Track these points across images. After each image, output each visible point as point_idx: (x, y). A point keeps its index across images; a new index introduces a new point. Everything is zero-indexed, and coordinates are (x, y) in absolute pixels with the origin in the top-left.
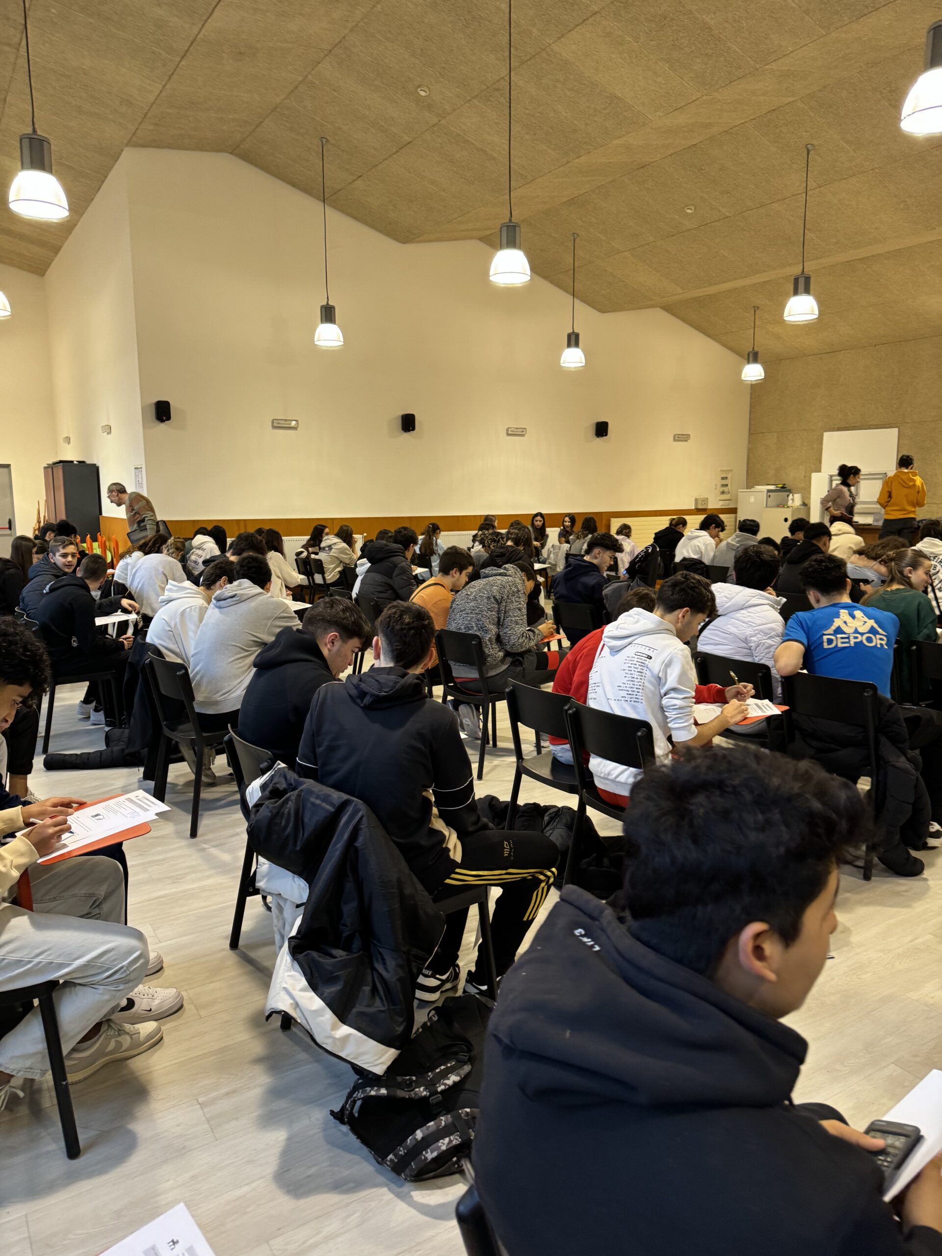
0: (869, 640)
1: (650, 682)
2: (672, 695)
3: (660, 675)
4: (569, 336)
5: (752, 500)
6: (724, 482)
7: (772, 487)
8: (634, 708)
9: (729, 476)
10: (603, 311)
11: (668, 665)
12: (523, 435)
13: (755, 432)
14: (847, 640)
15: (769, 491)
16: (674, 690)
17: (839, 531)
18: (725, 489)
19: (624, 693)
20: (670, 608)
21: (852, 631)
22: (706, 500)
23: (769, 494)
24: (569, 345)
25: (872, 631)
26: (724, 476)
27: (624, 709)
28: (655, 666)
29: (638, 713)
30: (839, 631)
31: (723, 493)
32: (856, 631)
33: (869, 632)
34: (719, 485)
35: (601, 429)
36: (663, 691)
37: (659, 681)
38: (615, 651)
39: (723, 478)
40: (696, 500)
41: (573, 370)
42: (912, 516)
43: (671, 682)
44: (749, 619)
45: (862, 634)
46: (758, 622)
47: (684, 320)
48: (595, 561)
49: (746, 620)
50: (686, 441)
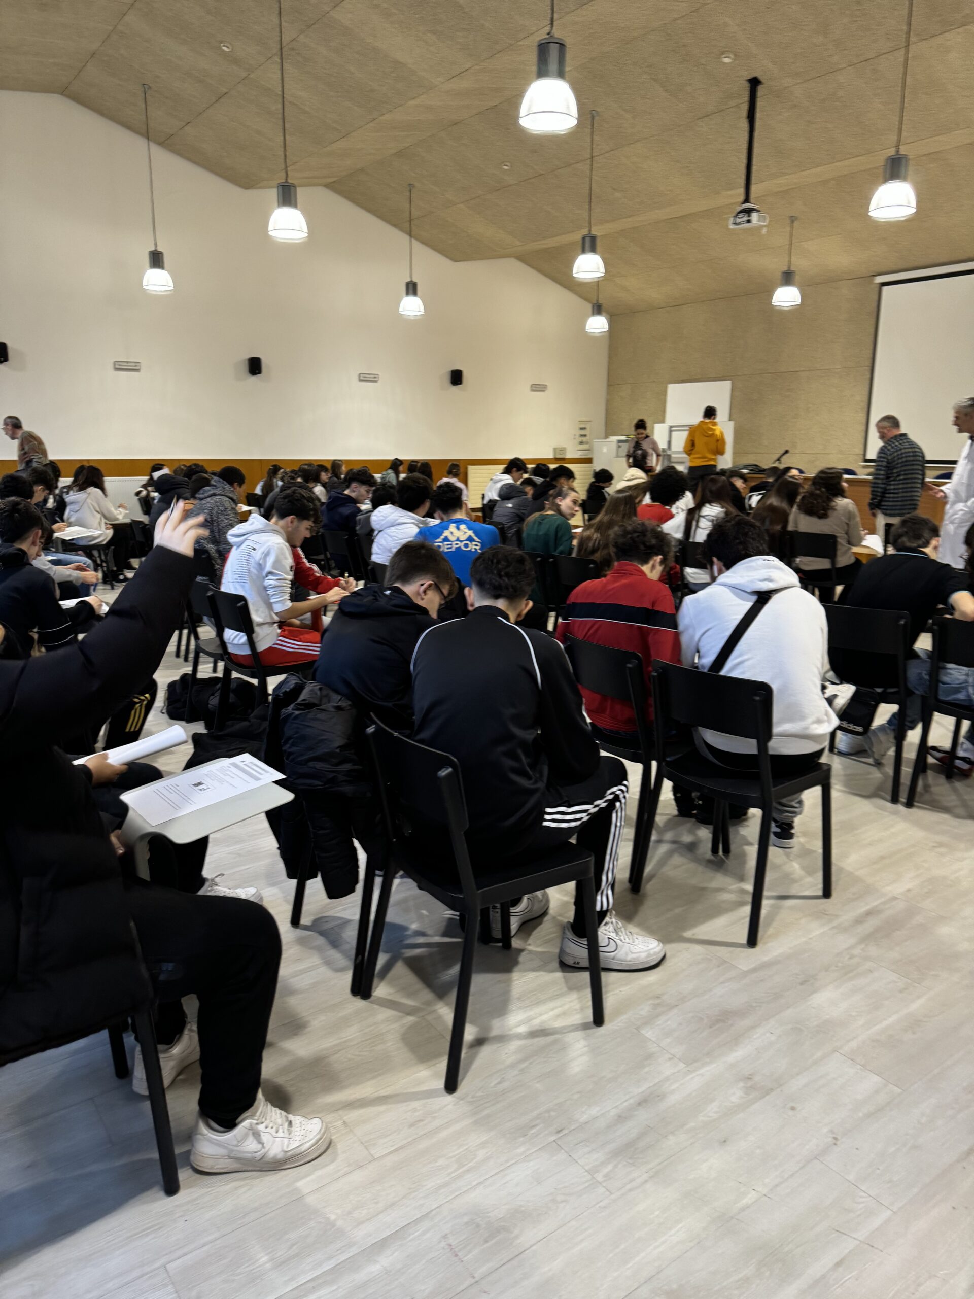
0: (466, 546)
1: (254, 567)
2: (270, 577)
3: (261, 562)
4: (408, 284)
5: (605, 450)
6: (583, 432)
7: (623, 438)
8: (243, 587)
9: (588, 426)
10: (455, 260)
11: (267, 554)
12: (376, 381)
13: (612, 384)
14: (450, 546)
15: (620, 441)
16: (270, 573)
18: (584, 439)
19: (236, 577)
21: (454, 539)
22: (563, 450)
23: (620, 444)
24: (408, 293)
25: (470, 539)
26: (583, 426)
27: (236, 588)
28: (257, 555)
30: (446, 539)
31: (581, 443)
32: (458, 540)
33: (466, 540)
34: (577, 437)
35: (456, 378)
36: (264, 574)
37: (260, 567)
39: (582, 429)
40: (555, 449)
41: (412, 318)
42: (712, 463)
43: (268, 568)
45: (461, 541)
47: (539, 270)
48: (353, 495)
50: (543, 391)
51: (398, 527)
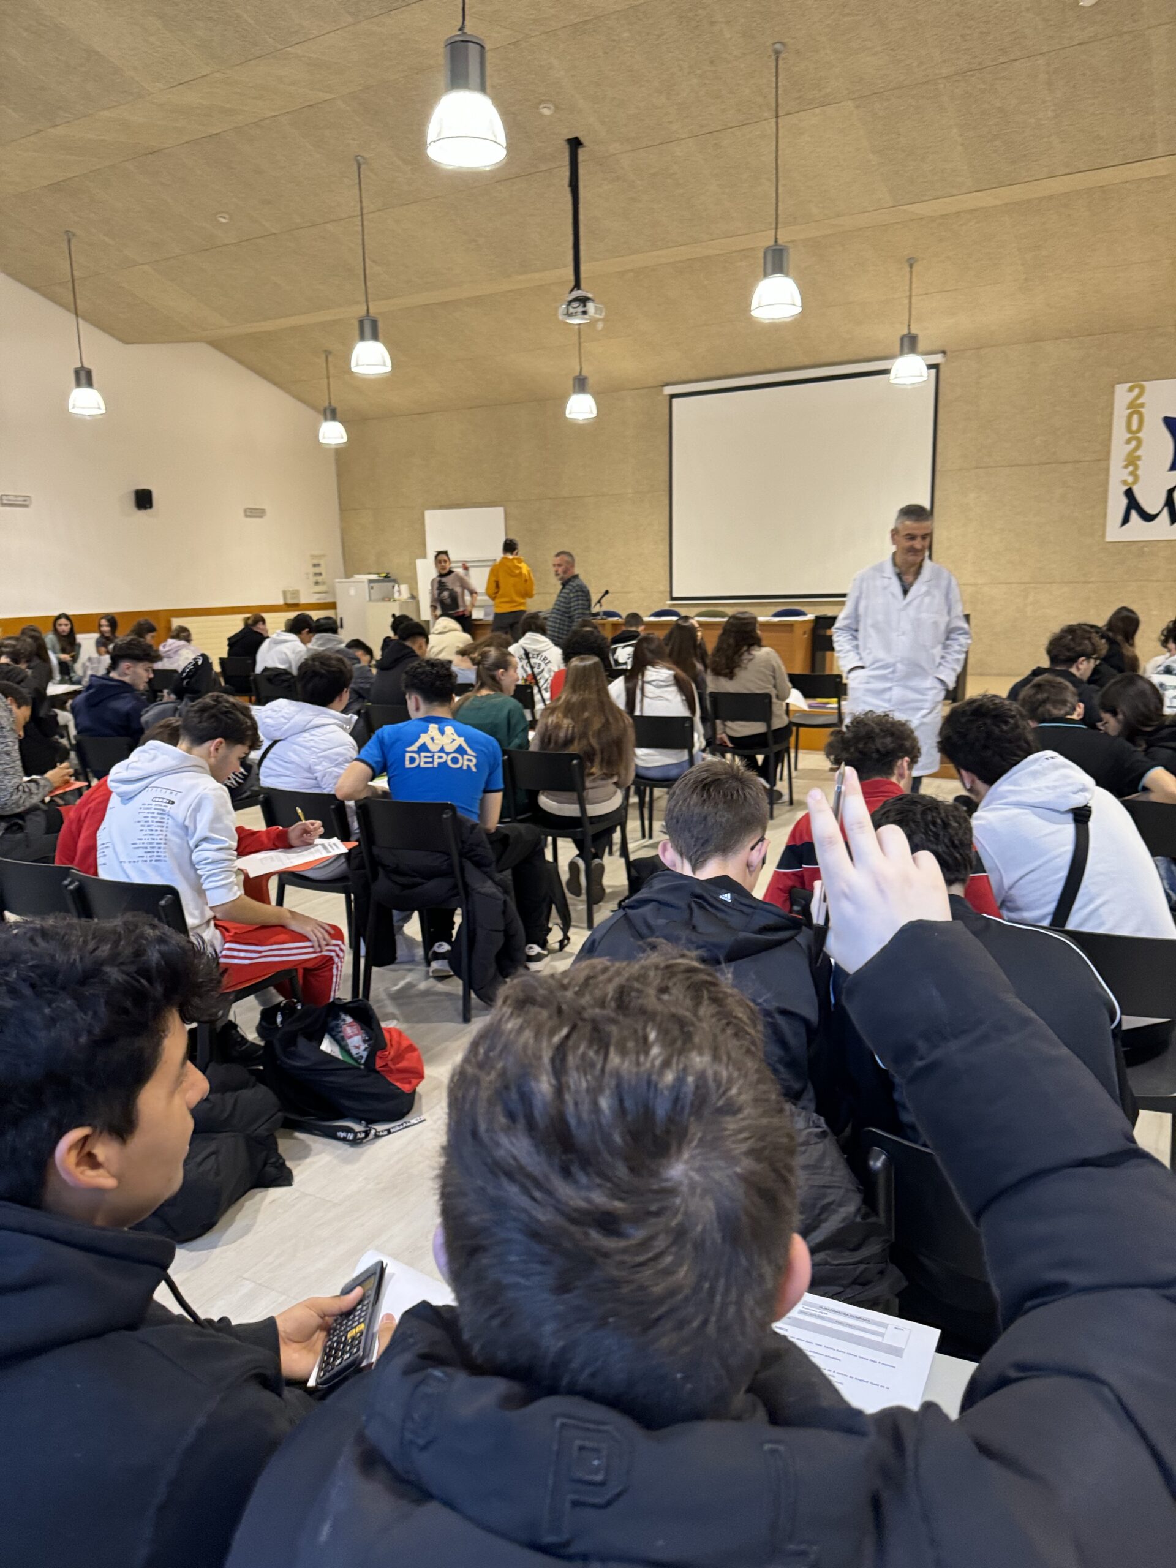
0: (455, 761)
1: (175, 834)
2: (205, 845)
3: (187, 823)
4: (77, 372)
5: (352, 592)
6: (317, 570)
7: (374, 577)
8: (156, 869)
9: (322, 562)
10: (126, 342)
11: (197, 809)
12: (26, 506)
13: (346, 508)
14: (430, 760)
15: (371, 581)
16: (205, 839)
17: (445, 627)
18: (320, 579)
19: (141, 852)
20: (200, 738)
21: (436, 749)
22: (296, 593)
23: (372, 585)
24: (78, 384)
25: (460, 750)
26: (316, 562)
27: (142, 873)
28: (180, 811)
29: (162, 875)
30: (424, 748)
31: (317, 583)
32: (441, 750)
33: (455, 752)
34: (311, 575)
35: (143, 499)
36: (192, 843)
37: (186, 830)
38: (127, 798)
39: (315, 565)
40: (284, 593)
41: (88, 418)
42: (522, 608)
43: (202, 830)
44: (312, 744)
45: (448, 754)
46: (323, 747)
47: (240, 362)
48: (126, 679)
49: (308, 744)
50: (261, 517)
51: (314, 732)
